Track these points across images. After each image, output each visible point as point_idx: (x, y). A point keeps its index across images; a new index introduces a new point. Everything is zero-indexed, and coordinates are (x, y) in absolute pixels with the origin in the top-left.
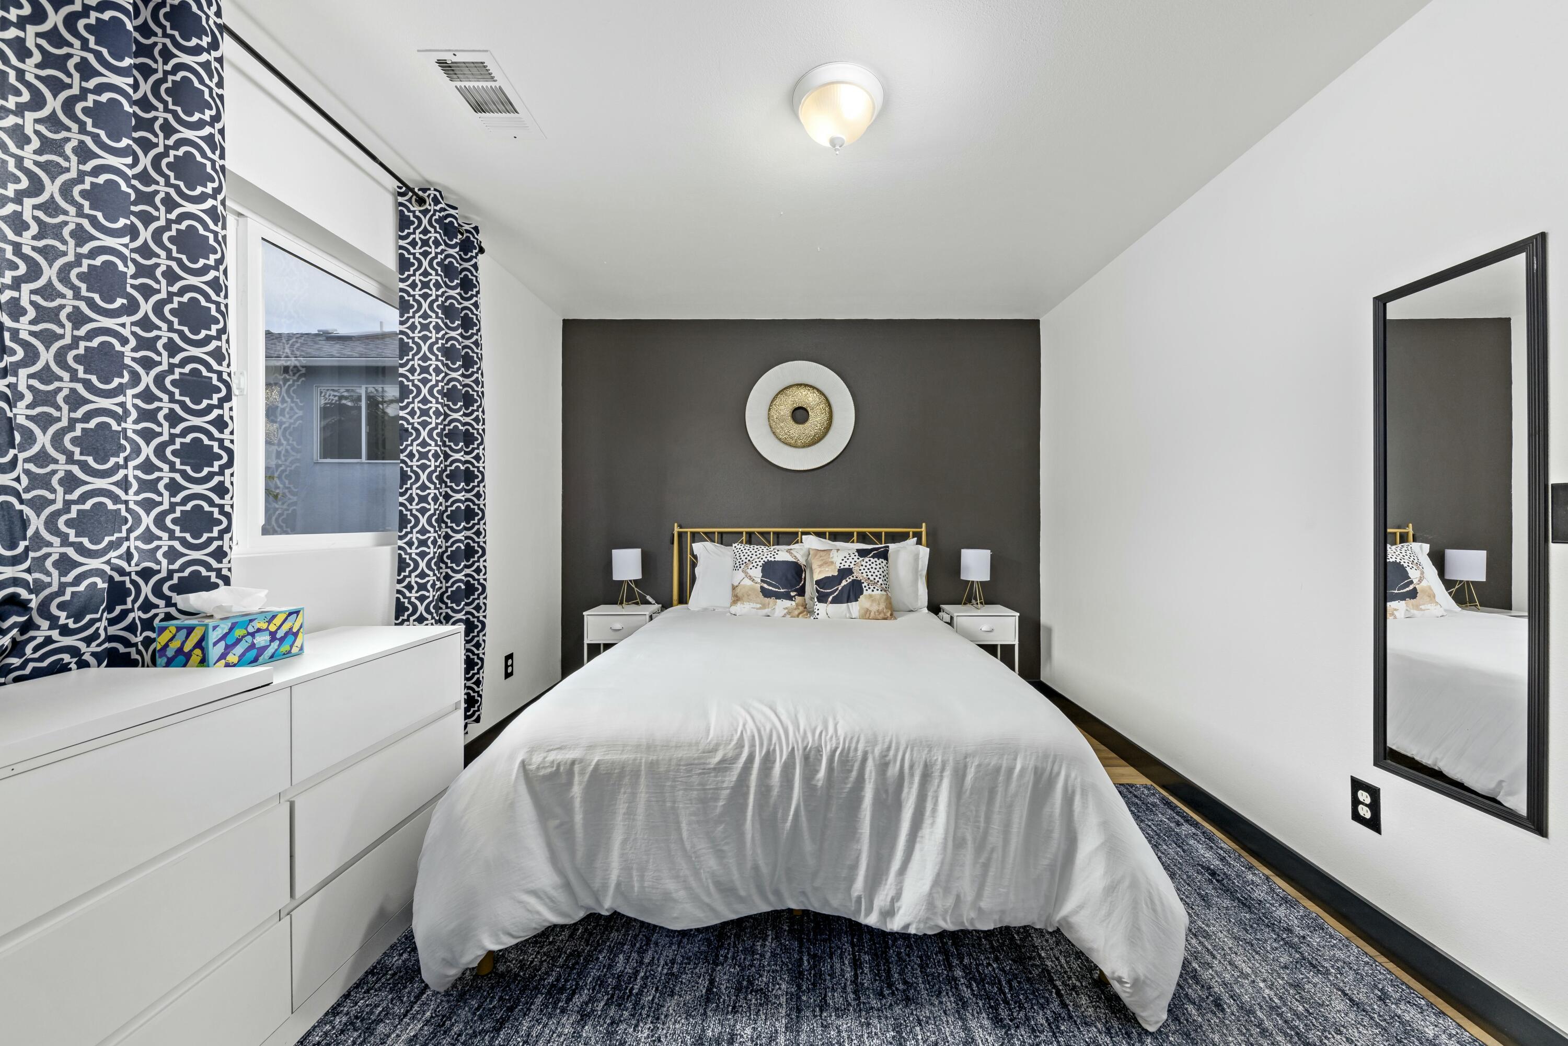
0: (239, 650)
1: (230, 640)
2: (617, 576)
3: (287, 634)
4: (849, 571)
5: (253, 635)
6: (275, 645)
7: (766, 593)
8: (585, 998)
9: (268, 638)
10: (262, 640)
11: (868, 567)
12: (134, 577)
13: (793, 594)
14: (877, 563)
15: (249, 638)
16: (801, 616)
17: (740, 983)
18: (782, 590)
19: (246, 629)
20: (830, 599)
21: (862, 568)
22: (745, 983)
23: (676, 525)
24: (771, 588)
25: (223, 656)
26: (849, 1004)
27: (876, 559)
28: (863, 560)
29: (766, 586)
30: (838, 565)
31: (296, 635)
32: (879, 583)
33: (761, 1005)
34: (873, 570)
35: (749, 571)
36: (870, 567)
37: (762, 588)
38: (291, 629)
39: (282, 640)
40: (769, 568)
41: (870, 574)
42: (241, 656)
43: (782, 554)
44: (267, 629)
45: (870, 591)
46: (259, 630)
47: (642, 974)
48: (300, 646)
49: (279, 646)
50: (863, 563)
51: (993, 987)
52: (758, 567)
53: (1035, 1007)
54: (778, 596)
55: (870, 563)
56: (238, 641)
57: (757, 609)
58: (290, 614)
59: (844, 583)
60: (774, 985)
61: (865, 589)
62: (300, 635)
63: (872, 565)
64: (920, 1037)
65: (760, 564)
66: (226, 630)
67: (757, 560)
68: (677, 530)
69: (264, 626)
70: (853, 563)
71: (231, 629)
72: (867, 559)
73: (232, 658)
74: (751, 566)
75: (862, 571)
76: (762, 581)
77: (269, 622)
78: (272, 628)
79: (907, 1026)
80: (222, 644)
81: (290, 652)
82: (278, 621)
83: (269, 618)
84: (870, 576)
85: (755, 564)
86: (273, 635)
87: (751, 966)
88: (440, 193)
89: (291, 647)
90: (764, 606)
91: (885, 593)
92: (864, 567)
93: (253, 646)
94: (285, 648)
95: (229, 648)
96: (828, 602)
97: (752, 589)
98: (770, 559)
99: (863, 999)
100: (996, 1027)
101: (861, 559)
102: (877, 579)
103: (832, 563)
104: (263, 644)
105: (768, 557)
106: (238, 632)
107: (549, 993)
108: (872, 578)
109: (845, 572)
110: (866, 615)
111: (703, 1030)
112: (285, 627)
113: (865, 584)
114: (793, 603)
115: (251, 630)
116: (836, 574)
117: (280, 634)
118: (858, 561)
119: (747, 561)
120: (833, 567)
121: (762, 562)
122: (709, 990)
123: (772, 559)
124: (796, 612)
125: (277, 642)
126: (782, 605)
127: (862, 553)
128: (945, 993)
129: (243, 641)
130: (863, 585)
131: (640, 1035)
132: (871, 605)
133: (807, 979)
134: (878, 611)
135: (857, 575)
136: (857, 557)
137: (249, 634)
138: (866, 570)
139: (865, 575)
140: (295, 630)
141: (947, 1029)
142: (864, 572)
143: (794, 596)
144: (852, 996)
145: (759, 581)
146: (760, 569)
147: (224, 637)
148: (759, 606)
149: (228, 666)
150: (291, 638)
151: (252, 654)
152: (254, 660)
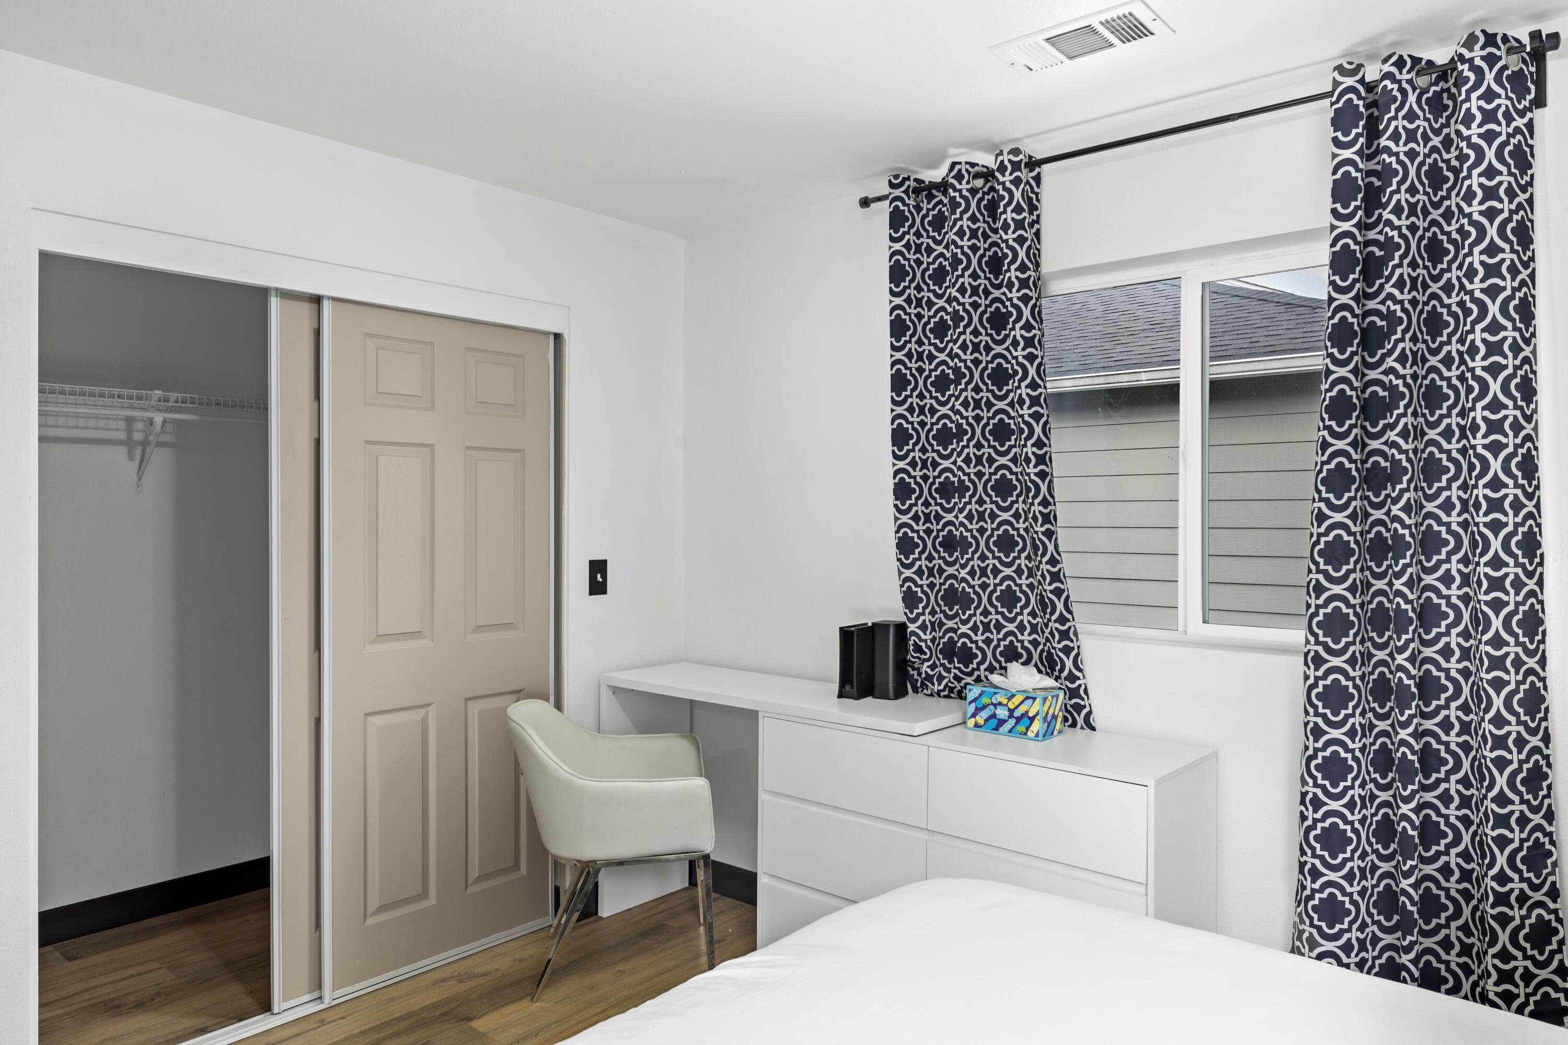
0: (985, 714)
1: (979, 704)
3: (1023, 716)
5: (995, 705)
9: (1007, 713)
10: (1002, 713)
15: (992, 707)
19: (991, 699)
25: (974, 715)
31: (1032, 720)
38: (1027, 712)
39: (1019, 720)
42: (986, 720)
44: (1006, 705)
46: (1000, 704)
48: (1036, 732)
49: (1016, 724)
56: (984, 707)
58: (1028, 698)
62: (1035, 722)
66: (977, 695)
69: (1005, 702)
71: (980, 695)
73: (980, 719)
77: (1010, 699)
78: (1011, 706)
80: (973, 705)
81: (1026, 734)
82: (1016, 701)
83: (1010, 694)
86: (1011, 711)
89: (1027, 729)
93: (993, 716)
94: (1021, 728)
95: (978, 710)
104: (1002, 717)
106: (985, 700)
112: (1022, 709)
115: (994, 701)
117: (1017, 713)
125: (1014, 721)
129: (988, 709)
137: (992, 704)
140: (1031, 714)
147: (974, 700)
149: (977, 725)
150: (1026, 721)
151: (994, 723)
152: (997, 729)
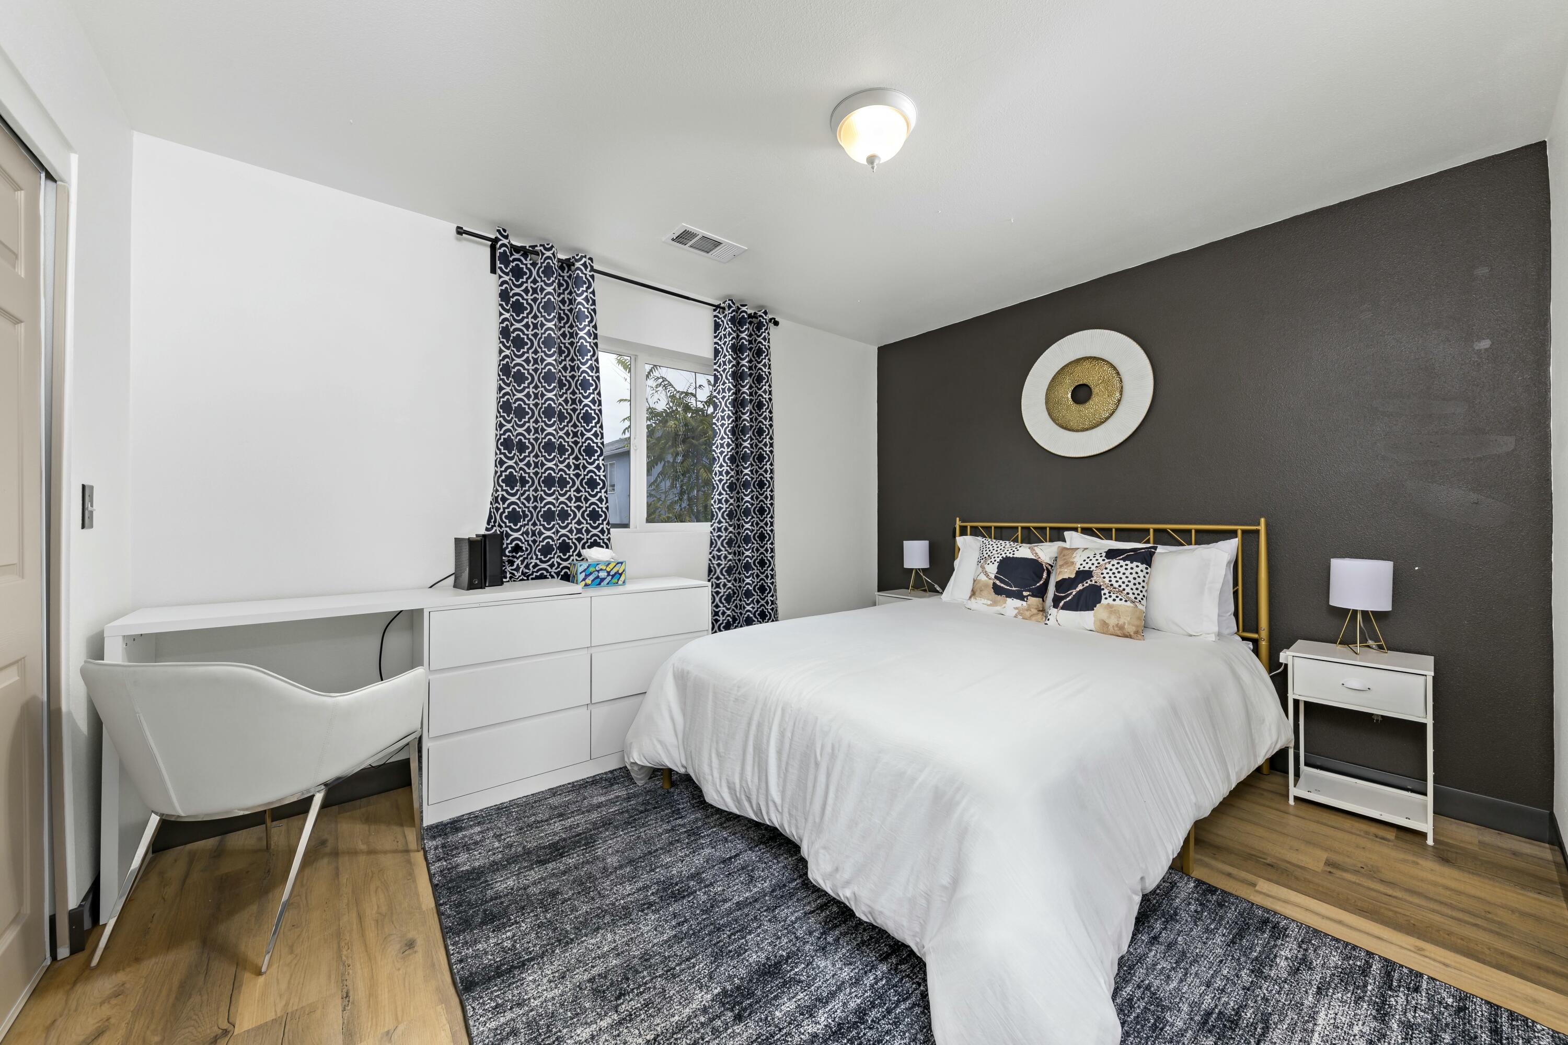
0: (591, 577)
1: (588, 572)
2: (907, 565)
3: (616, 573)
4: (1087, 574)
5: (598, 571)
6: (610, 578)
7: (997, 590)
8: (682, 823)
9: (606, 574)
10: (603, 574)
11: (1114, 570)
12: (574, 540)
13: (1025, 594)
14: (1129, 567)
15: (596, 573)
16: (1034, 618)
17: (748, 866)
18: (1014, 589)
19: (595, 568)
20: (1061, 604)
21: (1105, 571)
22: (751, 868)
23: (958, 519)
24: (1002, 585)
25: (584, 580)
26: (785, 921)
27: (1128, 562)
28: (1109, 562)
29: (998, 583)
30: (1078, 566)
31: (621, 574)
32: (1125, 592)
33: (742, 883)
34: (1118, 576)
35: (986, 566)
36: (1116, 571)
37: (994, 584)
38: (618, 571)
39: (613, 576)
40: (1007, 566)
41: (1114, 580)
42: (593, 581)
43: (1024, 552)
44: (605, 570)
45: (1110, 601)
46: (601, 570)
47: (715, 829)
48: (623, 580)
49: (612, 579)
50: (1107, 566)
51: (895, 996)
52: (996, 563)
53: (907, 1034)
54: (1010, 594)
55: (1118, 566)
56: (591, 574)
57: (988, 605)
58: (618, 563)
59: (1080, 587)
60: (762, 880)
61: (1103, 597)
62: (623, 575)
63: (1120, 569)
64: (796, 970)
65: (998, 560)
66: (586, 567)
67: (996, 556)
68: (958, 523)
69: (604, 568)
70: (1096, 564)
71: (588, 567)
72: (1115, 562)
73: (588, 581)
74: (989, 562)
75: (1105, 575)
76: (996, 577)
77: (607, 566)
78: (608, 569)
79: (799, 959)
80: (584, 574)
81: (617, 583)
82: (611, 566)
83: (607, 563)
84: (1113, 582)
85: (993, 560)
86: (609, 573)
87: (765, 863)
88: (732, 301)
89: (618, 580)
90: (995, 603)
91: (1132, 605)
92: (1108, 571)
93: (598, 577)
94: (615, 580)
95: (587, 576)
96: (1059, 608)
97: (986, 585)
98: (1009, 555)
99: (796, 925)
100: (855, 1013)
101: (1107, 561)
102: (1124, 586)
103: (1073, 563)
104: (603, 577)
105: (1008, 553)
106: (591, 569)
107: (673, 812)
108: (1116, 585)
109: (1084, 575)
110: (1104, 629)
111: (703, 872)
112: (615, 570)
113: (1106, 591)
114: (1024, 603)
115: (597, 569)
116: (1073, 576)
117: (611, 574)
118: (1102, 563)
119: (987, 556)
120: (1072, 568)
121: (1000, 558)
122: (730, 858)
123: (1011, 556)
124: (1028, 614)
125: (610, 577)
126: (1013, 604)
127: (1112, 554)
128: (852, 967)
129: (593, 574)
130: (1103, 592)
131: (679, 853)
132: (1109, 617)
133: (783, 892)
134: (1117, 625)
135: (1096, 579)
136: (1103, 558)
137: (596, 571)
138: (1111, 574)
139: (1107, 580)
140: (620, 572)
141: (820, 983)
142: (1107, 576)
143: (1027, 596)
144: (793, 918)
145: (993, 576)
146: (996, 564)
147: (584, 571)
148: (989, 602)
149: (586, 585)
150: (618, 576)
151: (598, 581)
152: (599, 584)
